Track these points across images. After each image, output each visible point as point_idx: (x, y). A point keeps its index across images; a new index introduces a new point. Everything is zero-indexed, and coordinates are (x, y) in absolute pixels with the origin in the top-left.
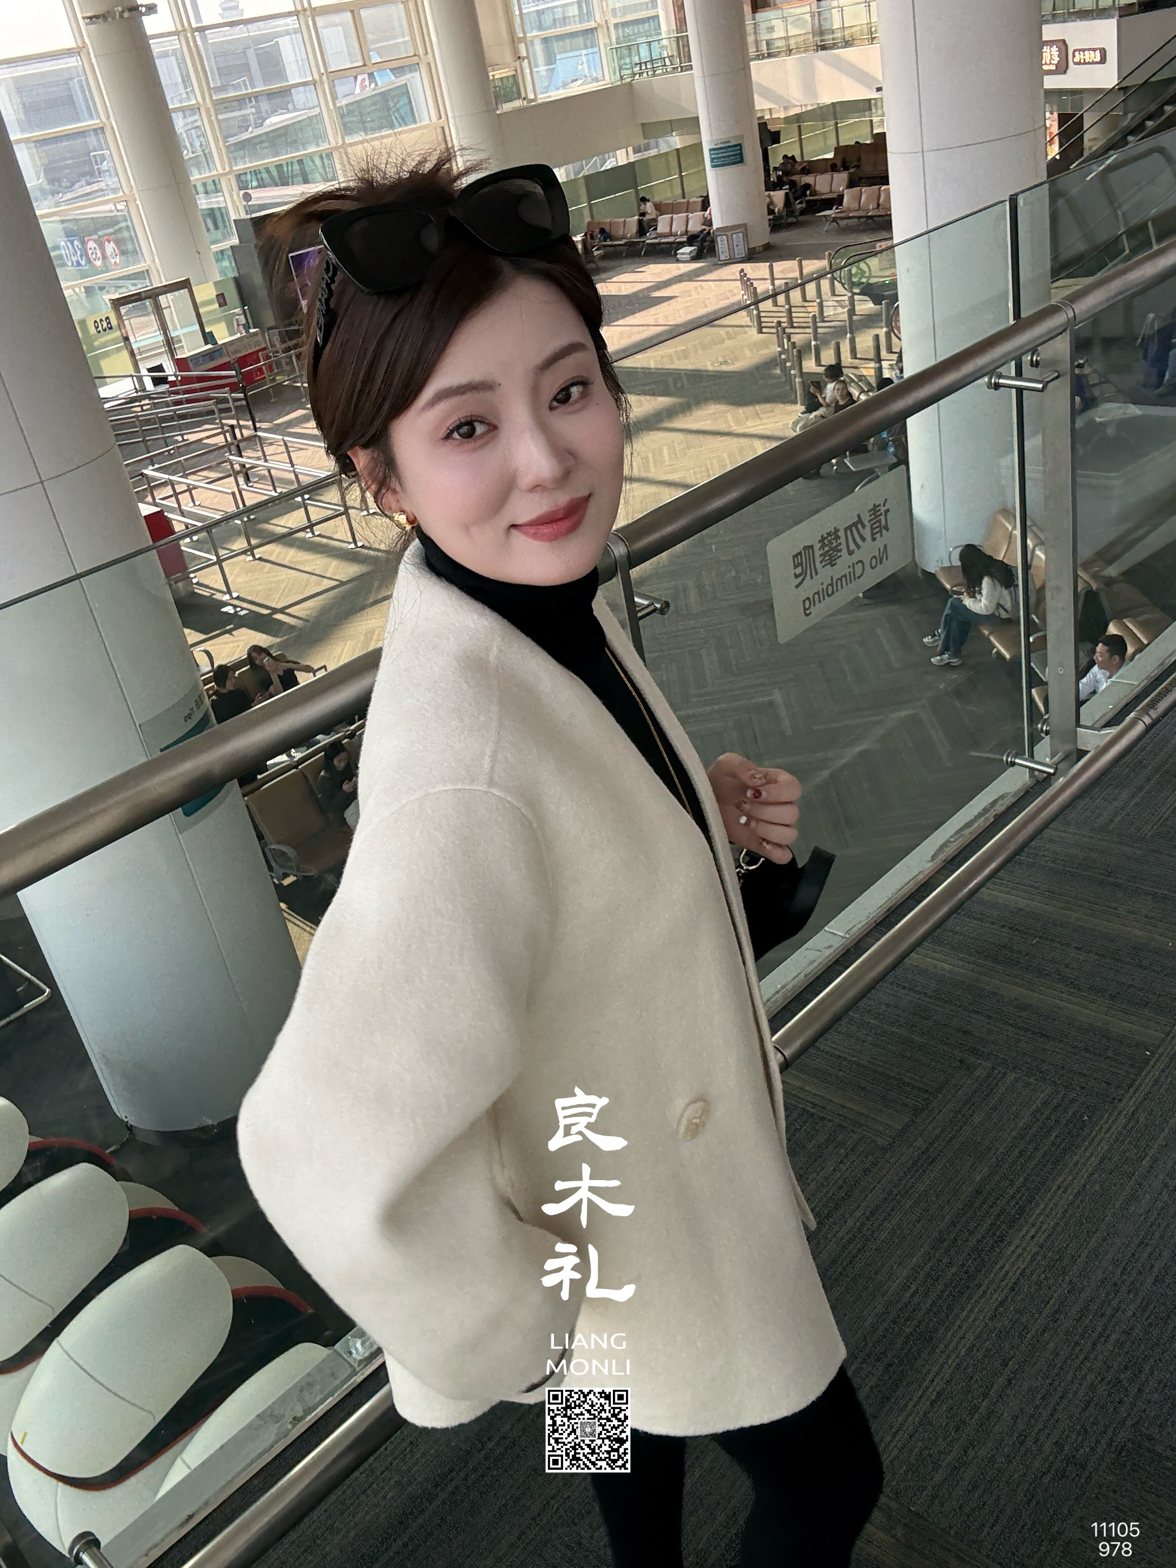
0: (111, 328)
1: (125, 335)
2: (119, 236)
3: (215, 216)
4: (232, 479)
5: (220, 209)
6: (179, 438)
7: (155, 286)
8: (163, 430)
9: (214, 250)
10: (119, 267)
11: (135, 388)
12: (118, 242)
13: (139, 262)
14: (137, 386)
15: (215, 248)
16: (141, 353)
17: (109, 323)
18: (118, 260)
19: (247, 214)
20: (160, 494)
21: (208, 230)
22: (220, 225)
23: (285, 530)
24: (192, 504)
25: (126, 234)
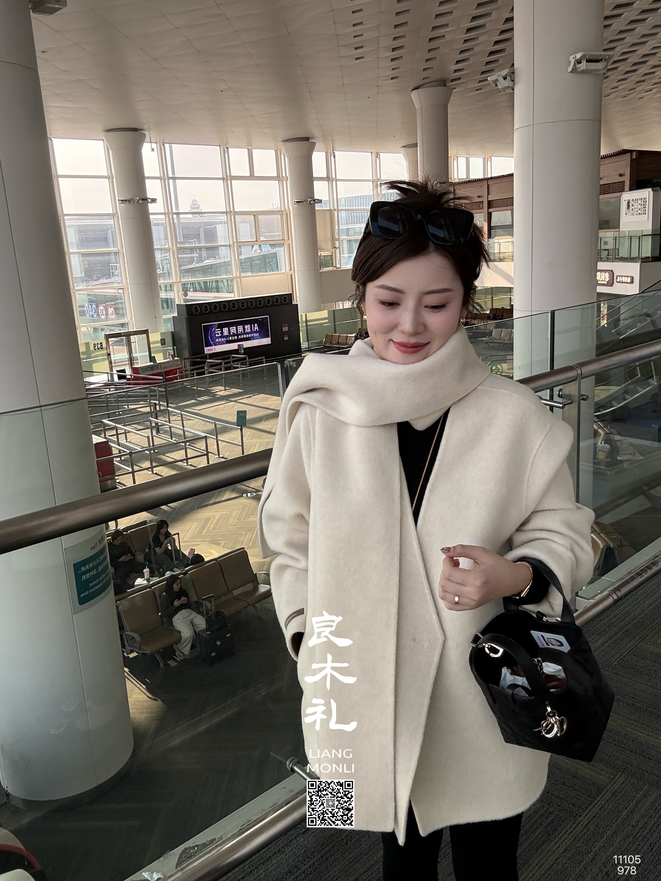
0: (102, 348)
1: (108, 352)
2: (117, 306)
3: (168, 302)
4: (149, 430)
5: (171, 299)
6: (126, 407)
7: (130, 331)
8: (118, 402)
9: (163, 318)
10: (114, 319)
11: (109, 380)
12: (115, 309)
13: (124, 319)
14: (110, 379)
15: (164, 317)
16: (115, 363)
17: (102, 345)
18: (113, 317)
19: (184, 302)
20: (108, 433)
21: (163, 308)
22: (170, 306)
23: (173, 460)
24: (125, 441)
25: (120, 306)
